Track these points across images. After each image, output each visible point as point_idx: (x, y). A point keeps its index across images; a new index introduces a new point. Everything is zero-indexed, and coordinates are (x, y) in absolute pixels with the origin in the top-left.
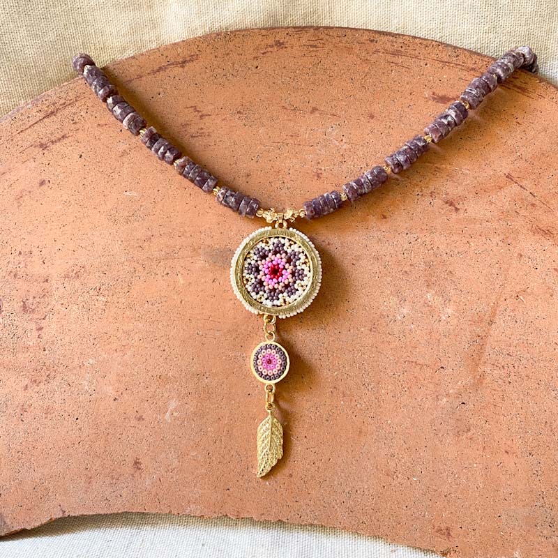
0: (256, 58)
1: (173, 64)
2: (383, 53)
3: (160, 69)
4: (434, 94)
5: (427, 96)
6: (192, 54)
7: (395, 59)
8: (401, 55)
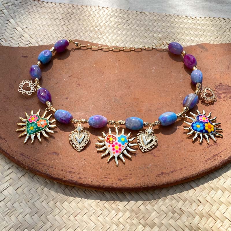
0: (131, 174)
1: (167, 174)
2: (76, 173)
3: (172, 172)
4: (58, 156)
5: (61, 155)
6: (158, 177)
7: (72, 170)
8: (69, 171)
